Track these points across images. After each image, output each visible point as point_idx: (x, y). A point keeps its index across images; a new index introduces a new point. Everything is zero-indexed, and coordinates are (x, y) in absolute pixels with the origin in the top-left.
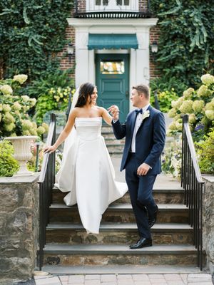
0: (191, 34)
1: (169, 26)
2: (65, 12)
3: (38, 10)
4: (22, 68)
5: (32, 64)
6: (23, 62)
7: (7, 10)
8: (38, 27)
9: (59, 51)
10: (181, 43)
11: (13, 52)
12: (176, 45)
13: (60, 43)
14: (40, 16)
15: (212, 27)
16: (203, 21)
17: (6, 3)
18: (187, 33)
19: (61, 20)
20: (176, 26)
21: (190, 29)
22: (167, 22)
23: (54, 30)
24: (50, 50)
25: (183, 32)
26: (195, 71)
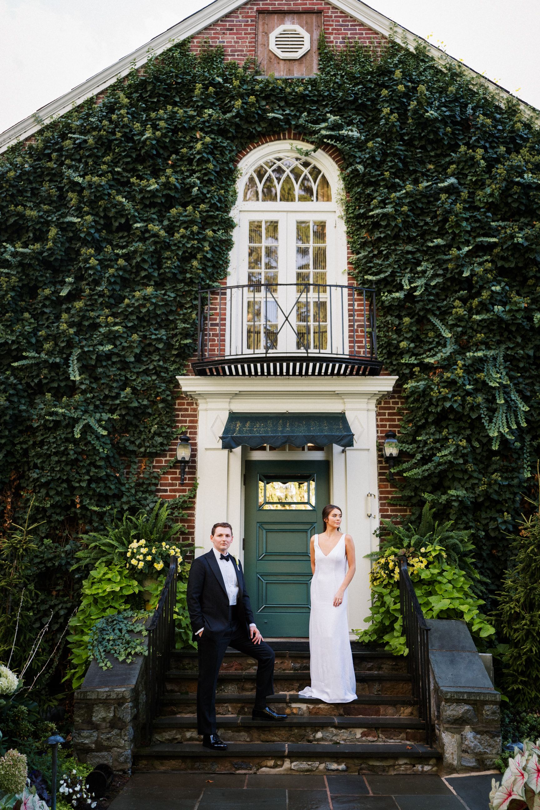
0: (483, 412)
1: (425, 393)
2: (174, 362)
3: (109, 356)
4: (58, 494)
5: (84, 484)
6: (60, 481)
7: (33, 354)
8: (106, 397)
9: (157, 455)
10: (458, 433)
11: (39, 456)
12: (447, 439)
13: (159, 435)
14: (113, 370)
15: (534, 392)
16: (511, 378)
17: (33, 340)
18: (472, 409)
19: (163, 380)
20: (444, 391)
21: (480, 399)
22: (422, 384)
23: (145, 402)
24: (134, 452)
25: (463, 405)
26: (498, 502)
